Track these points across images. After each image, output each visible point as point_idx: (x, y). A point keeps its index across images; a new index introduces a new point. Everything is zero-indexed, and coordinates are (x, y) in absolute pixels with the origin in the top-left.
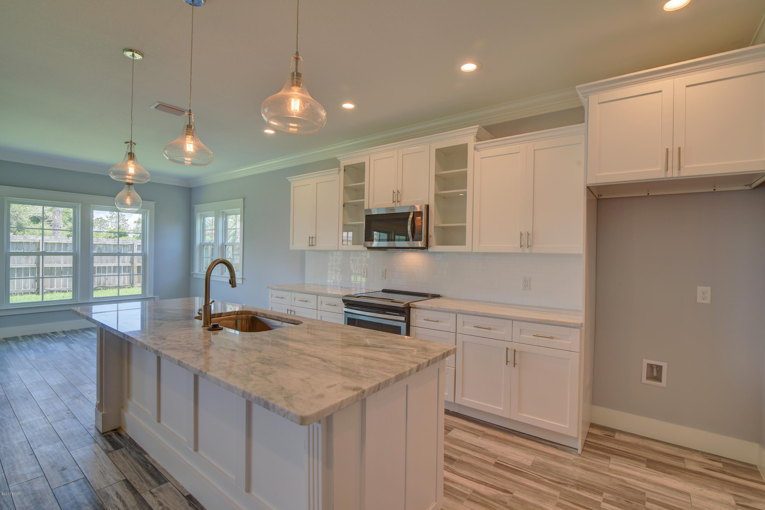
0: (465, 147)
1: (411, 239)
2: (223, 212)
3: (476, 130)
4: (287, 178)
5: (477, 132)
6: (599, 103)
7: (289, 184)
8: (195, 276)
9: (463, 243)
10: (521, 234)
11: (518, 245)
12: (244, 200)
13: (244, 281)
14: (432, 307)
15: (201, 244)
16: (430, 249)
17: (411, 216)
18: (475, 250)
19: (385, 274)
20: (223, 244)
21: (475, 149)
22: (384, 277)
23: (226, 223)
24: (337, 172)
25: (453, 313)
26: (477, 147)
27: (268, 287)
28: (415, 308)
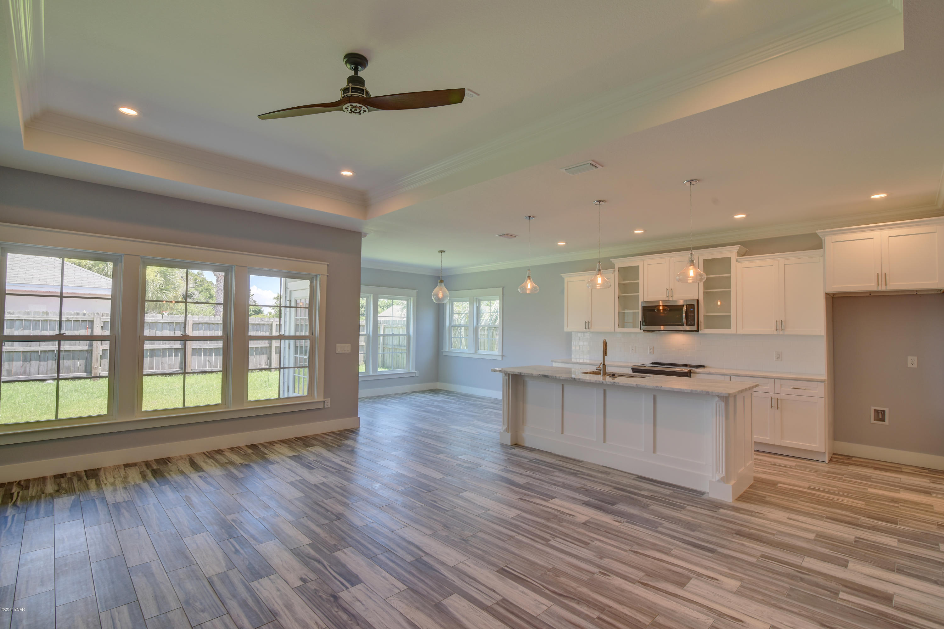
0: (729, 259)
1: (685, 324)
2: (477, 298)
3: (738, 248)
4: (561, 275)
5: (739, 250)
6: (832, 242)
7: (563, 279)
8: (444, 354)
9: (729, 327)
10: (776, 322)
11: (774, 329)
12: (503, 289)
13: (504, 357)
14: (710, 372)
15: (450, 326)
16: (700, 332)
17: (685, 308)
18: (738, 333)
19: (652, 350)
20: (476, 326)
21: (737, 261)
22: (652, 353)
23: (478, 307)
24: (612, 272)
25: (727, 375)
26: (739, 260)
27: (552, 361)
28: (695, 373)
